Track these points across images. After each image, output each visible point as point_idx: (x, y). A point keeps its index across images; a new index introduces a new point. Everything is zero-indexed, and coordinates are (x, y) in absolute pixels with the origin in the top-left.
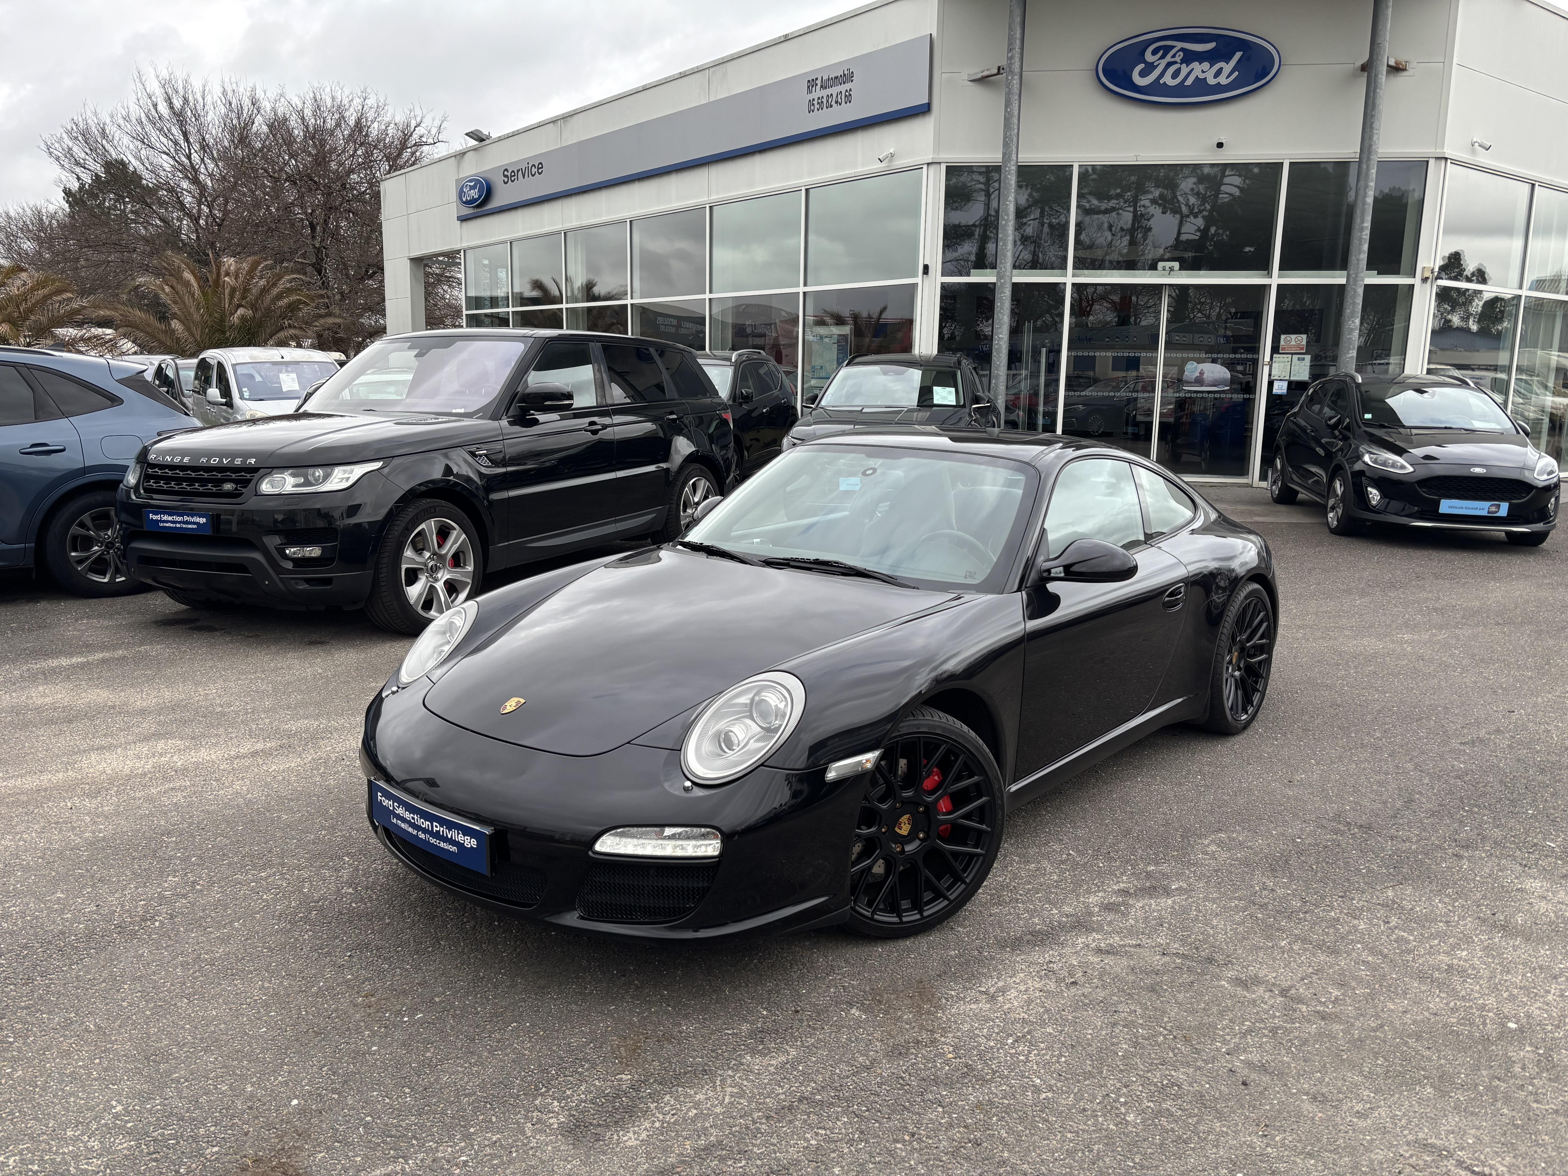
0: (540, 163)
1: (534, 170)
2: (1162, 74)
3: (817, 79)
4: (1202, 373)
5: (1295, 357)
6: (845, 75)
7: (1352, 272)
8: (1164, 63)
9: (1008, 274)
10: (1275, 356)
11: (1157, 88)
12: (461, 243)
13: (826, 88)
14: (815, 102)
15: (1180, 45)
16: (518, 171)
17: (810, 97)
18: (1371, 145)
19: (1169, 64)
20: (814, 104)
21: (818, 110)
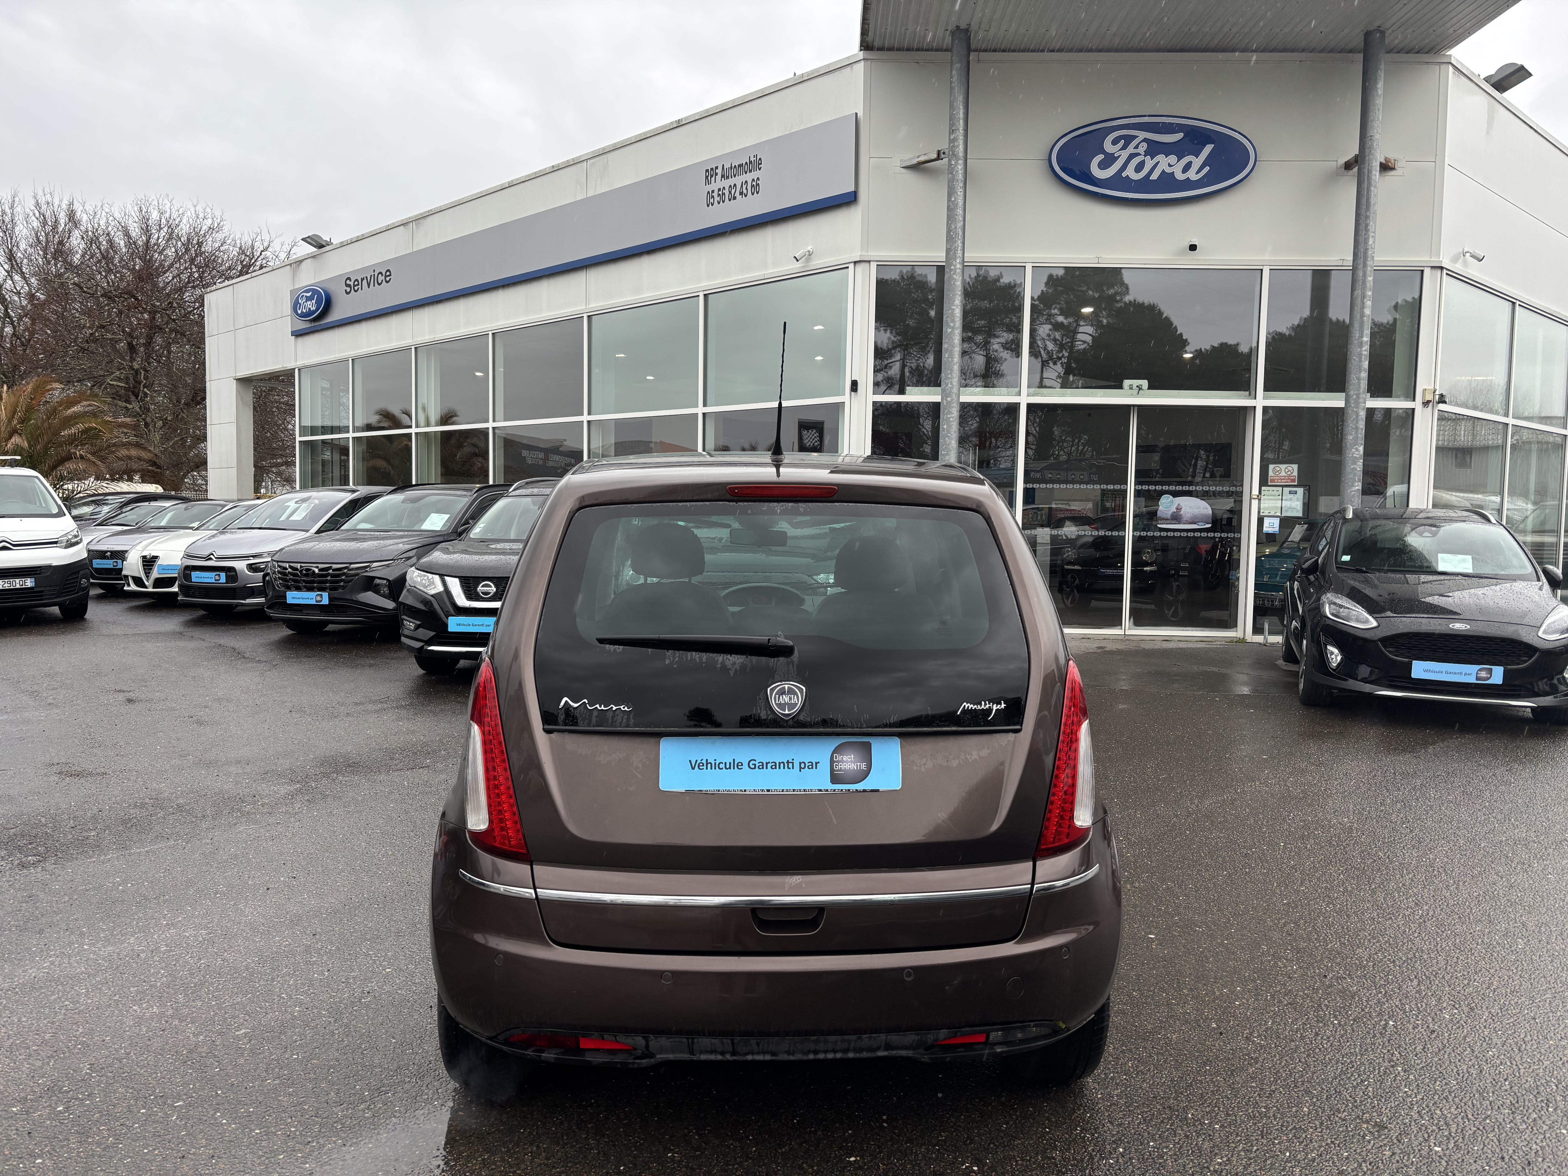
0: (388, 271)
1: (381, 278)
2: (1124, 167)
3: (717, 168)
4: (1179, 509)
5: (1286, 490)
6: (751, 162)
7: (1352, 393)
8: (1125, 155)
9: (955, 390)
10: (1263, 488)
11: (1118, 182)
12: (296, 360)
13: (728, 177)
14: (715, 194)
15: (1142, 135)
16: (362, 280)
17: (709, 188)
18: (1367, 249)
19: (1132, 156)
20: (713, 197)
21: (719, 203)
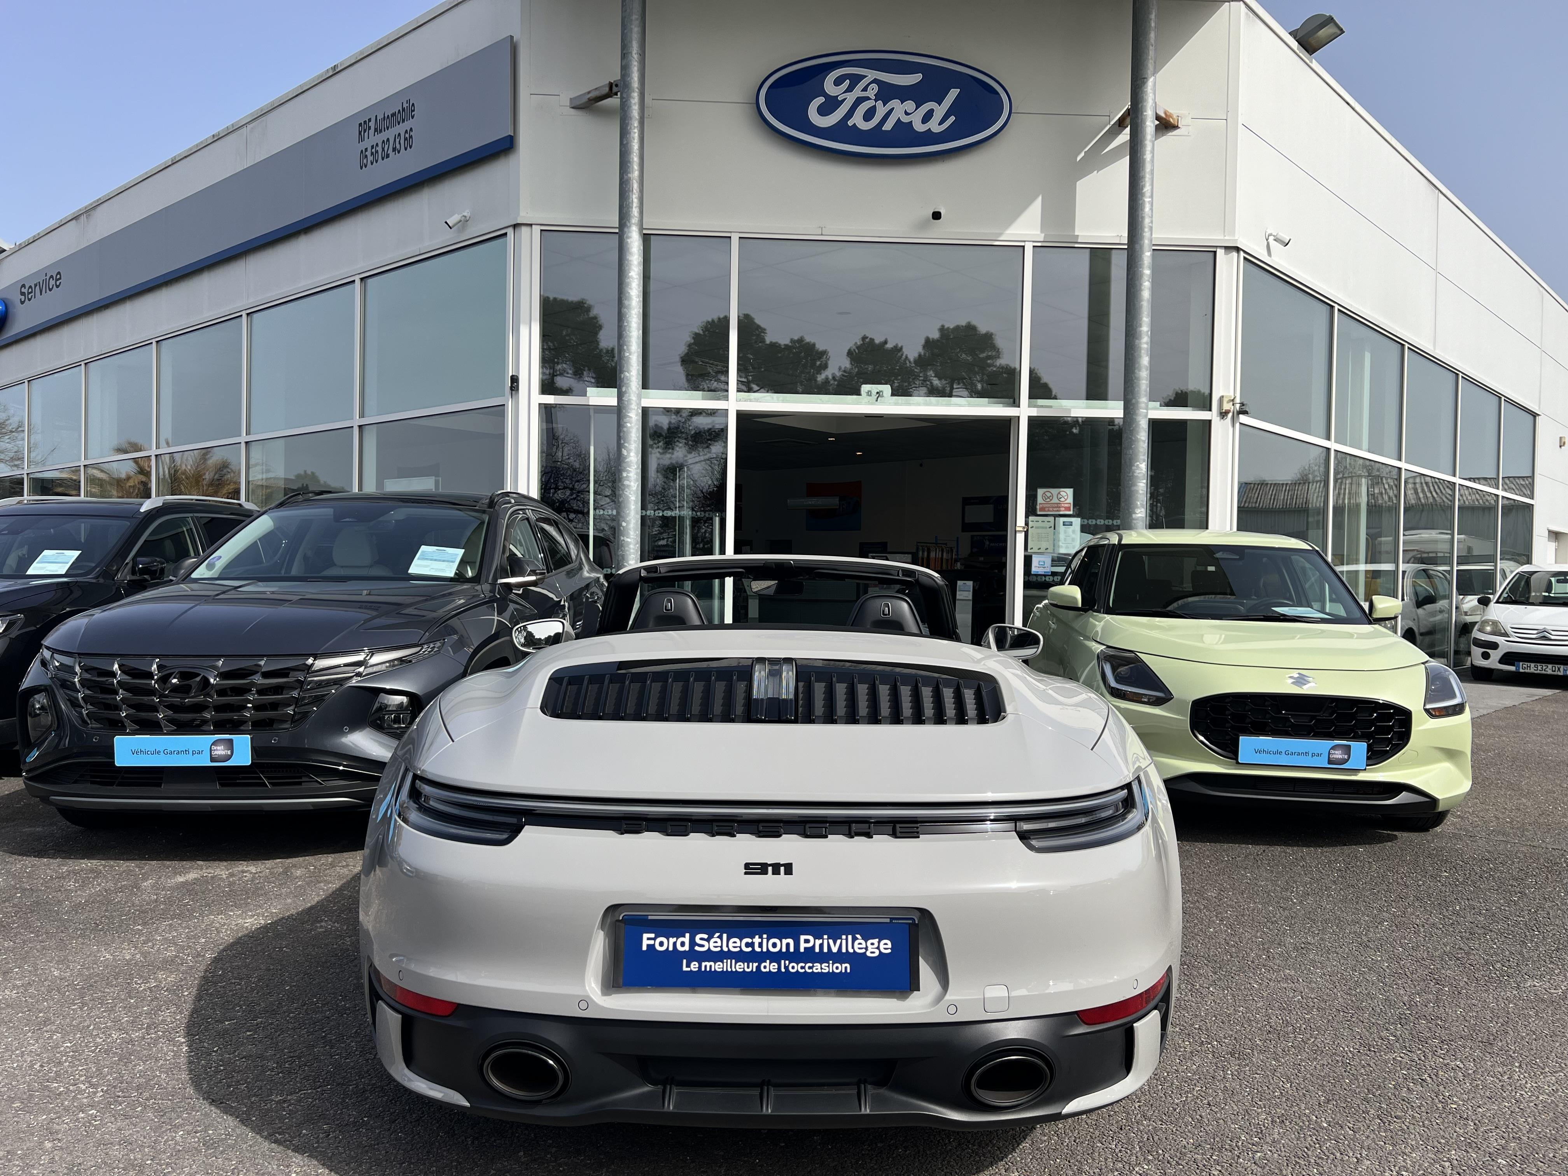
0: (59, 273)
1: (52, 282)
2: (850, 114)
3: (370, 120)
5: (1060, 520)
6: (403, 110)
8: (851, 98)
10: (1031, 518)
11: (842, 131)
13: (381, 131)
14: (368, 153)
15: (871, 74)
16: (36, 285)
17: (361, 146)
19: (859, 101)
20: (366, 156)
21: (372, 163)
